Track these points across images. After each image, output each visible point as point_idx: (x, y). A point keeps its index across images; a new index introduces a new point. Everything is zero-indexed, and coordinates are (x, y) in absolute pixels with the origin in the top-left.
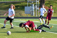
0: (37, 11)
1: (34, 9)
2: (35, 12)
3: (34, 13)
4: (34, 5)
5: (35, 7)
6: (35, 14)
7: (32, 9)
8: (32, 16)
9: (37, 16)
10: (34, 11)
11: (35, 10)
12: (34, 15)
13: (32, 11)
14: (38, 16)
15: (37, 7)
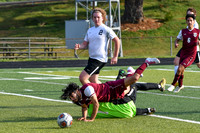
14: (120, 55)
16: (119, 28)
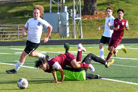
0: (77, 23)
1: (68, 18)
2: (71, 27)
3: (68, 29)
4: (69, 9)
5: (70, 14)
6: (72, 33)
7: (63, 19)
8: (62, 39)
9: (75, 38)
10: (68, 24)
11: (71, 20)
12: (68, 36)
13: (62, 24)
14: (80, 37)
15: (77, 13)
16: (80, 18)
